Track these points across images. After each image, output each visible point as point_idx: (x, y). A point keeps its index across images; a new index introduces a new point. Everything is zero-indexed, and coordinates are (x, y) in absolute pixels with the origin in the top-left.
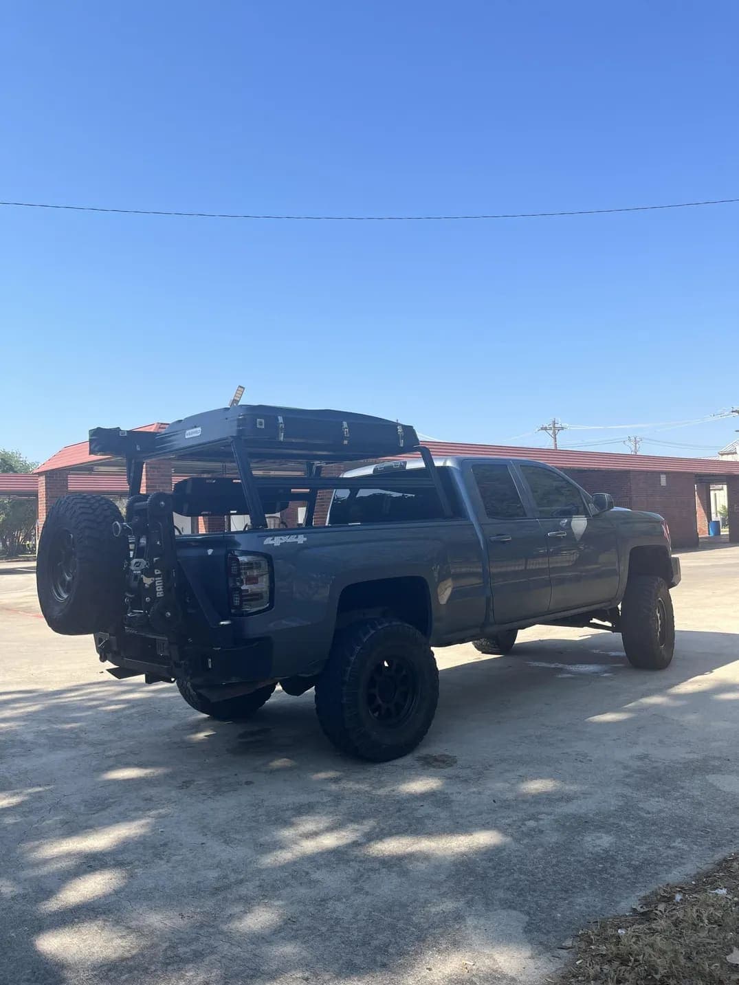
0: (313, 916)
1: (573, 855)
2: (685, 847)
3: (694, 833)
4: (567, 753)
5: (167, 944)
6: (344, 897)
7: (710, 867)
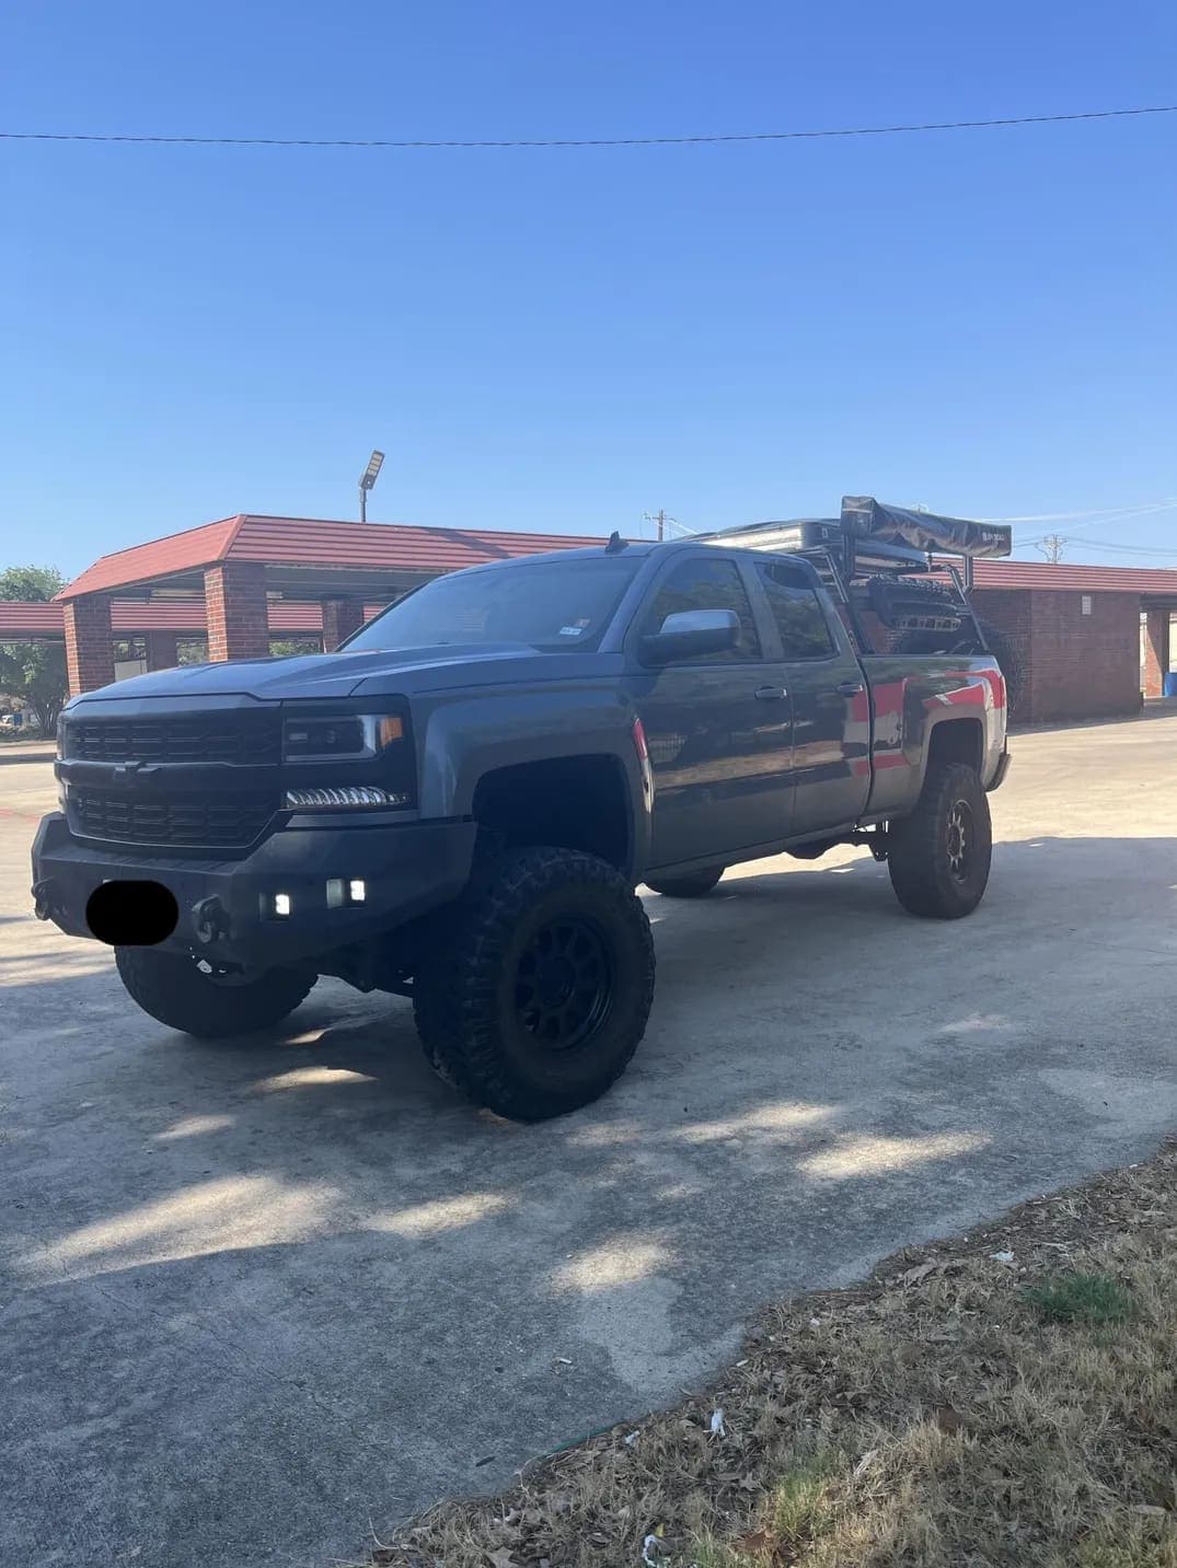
0: (343, 1286)
1: (786, 1194)
2: (970, 1183)
3: (992, 1160)
4: (826, 1036)
5: (101, 1328)
6: (402, 1255)
7: (1002, 1215)
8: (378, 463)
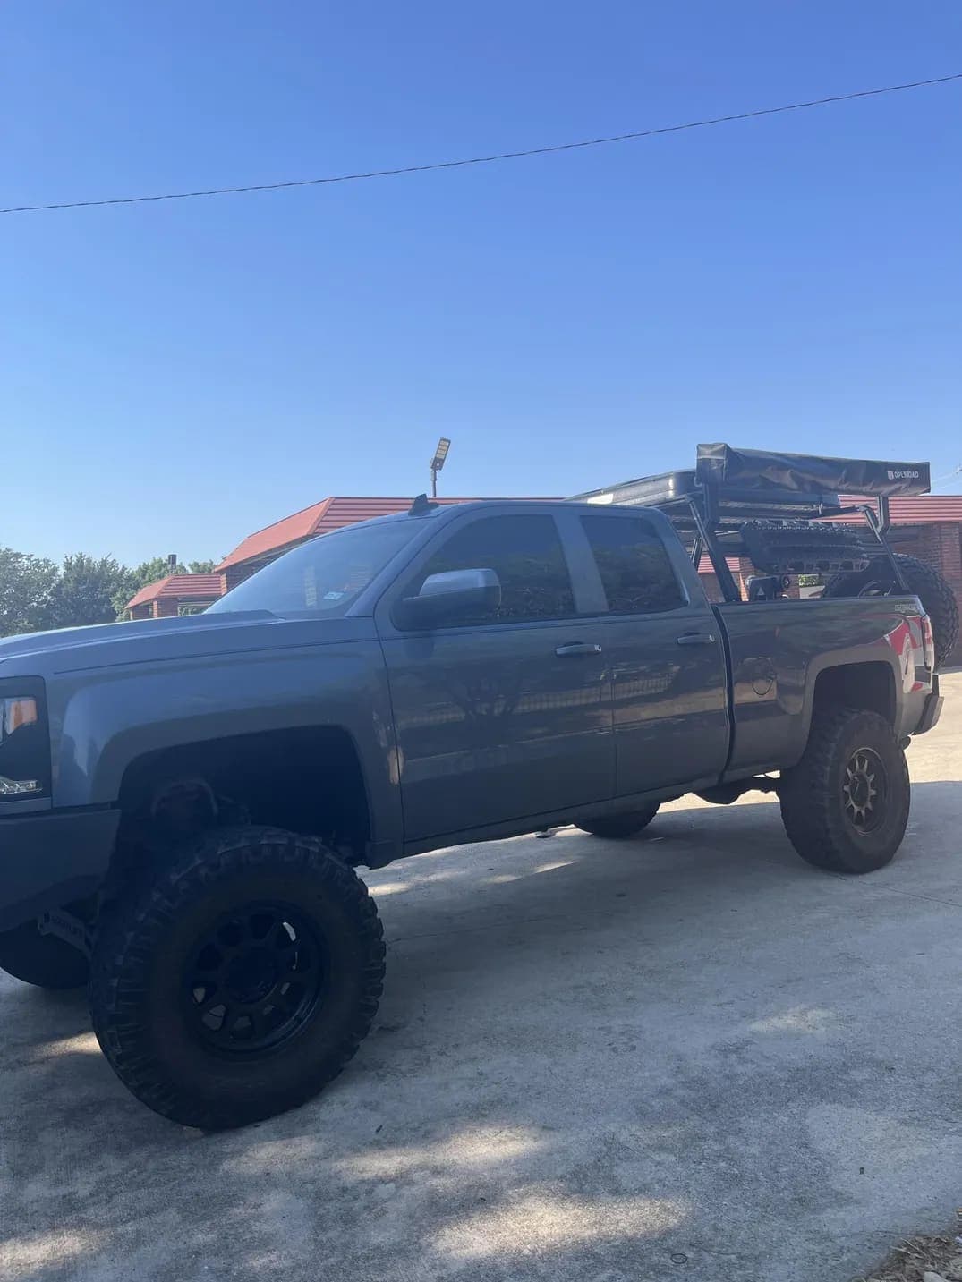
8: (445, 448)
